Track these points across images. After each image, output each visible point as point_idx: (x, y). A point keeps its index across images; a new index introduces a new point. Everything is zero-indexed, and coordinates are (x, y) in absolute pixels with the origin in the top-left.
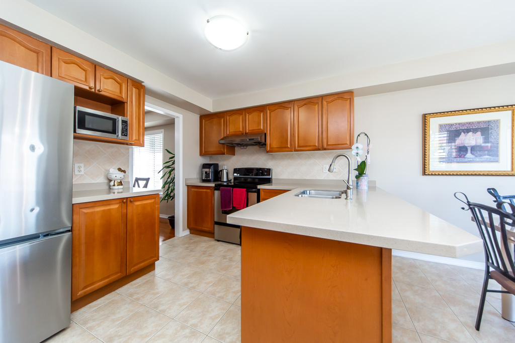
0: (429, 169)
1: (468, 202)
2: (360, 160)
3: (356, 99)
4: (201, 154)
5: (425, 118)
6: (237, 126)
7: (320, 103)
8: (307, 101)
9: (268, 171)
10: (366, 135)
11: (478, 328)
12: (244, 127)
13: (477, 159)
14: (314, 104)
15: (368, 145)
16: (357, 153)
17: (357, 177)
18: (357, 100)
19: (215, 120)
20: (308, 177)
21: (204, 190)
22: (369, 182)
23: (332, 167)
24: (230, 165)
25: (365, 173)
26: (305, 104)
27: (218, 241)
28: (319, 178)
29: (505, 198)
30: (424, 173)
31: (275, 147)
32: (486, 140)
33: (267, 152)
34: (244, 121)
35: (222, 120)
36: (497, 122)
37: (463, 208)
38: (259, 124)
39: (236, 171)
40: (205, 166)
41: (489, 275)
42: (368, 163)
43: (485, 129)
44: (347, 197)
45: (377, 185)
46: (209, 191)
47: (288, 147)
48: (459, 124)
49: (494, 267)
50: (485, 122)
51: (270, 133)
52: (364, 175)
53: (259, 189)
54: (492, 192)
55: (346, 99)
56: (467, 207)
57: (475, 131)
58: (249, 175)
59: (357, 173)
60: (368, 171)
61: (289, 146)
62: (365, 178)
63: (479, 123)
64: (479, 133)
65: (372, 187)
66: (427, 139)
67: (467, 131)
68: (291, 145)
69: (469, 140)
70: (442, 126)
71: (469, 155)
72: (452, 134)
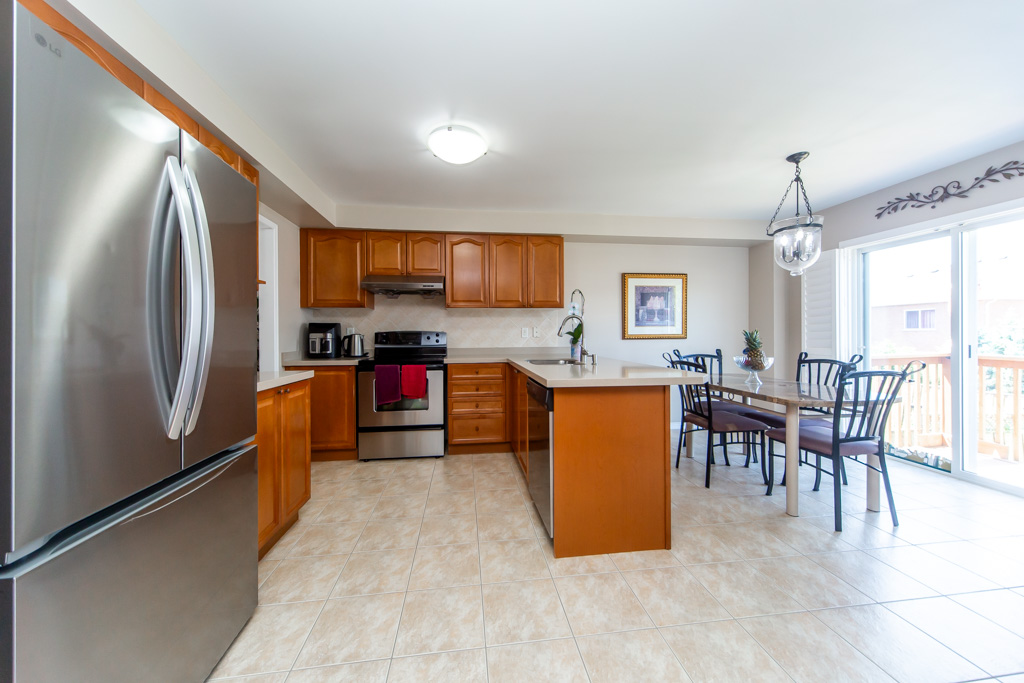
0: (628, 332)
1: (671, 361)
2: (576, 323)
3: (565, 244)
5: (624, 277)
6: (392, 259)
7: (525, 244)
8: (507, 238)
10: (580, 292)
12: (405, 262)
13: (662, 323)
14: (517, 244)
15: (583, 305)
16: (574, 312)
17: (572, 343)
18: (567, 245)
19: (341, 243)
20: (502, 345)
21: (332, 373)
26: (505, 242)
27: (366, 461)
28: (516, 345)
30: (624, 338)
31: (461, 298)
32: (667, 305)
33: (448, 307)
34: (404, 252)
35: (358, 244)
37: (669, 367)
38: (432, 260)
39: (379, 337)
40: (312, 327)
43: (666, 294)
46: (344, 373)
47: (480, 301)
48: (650, 287)
51: (451, 278)
53: (446, 365)
55: (555, 245)
57: (660, 295)
58: (407, 343)
59: (571, 337)
61: (482, 299)
63: (662, 287)
64: (662, 298)
66: (626, 300)
67: (654, 295)
68: (485, 298)
69: (655, 303)
70: (637, 288)
71: (656, 319)
72: (643, 296)
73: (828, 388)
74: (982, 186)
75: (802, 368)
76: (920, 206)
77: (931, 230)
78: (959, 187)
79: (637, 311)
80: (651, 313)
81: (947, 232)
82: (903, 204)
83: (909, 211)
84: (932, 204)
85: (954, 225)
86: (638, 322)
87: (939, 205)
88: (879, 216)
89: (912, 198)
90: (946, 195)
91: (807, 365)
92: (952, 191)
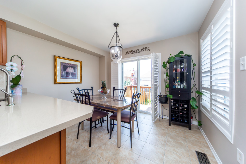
0: (57, 81)
1: (75, 93)
2: (14, 75)
5: (55, 58)
10: (19, 57)
11: (77, 138)
13: (72, 78)
15: (22, 65)
25: (19, 84)
29: (81, 90)
30: (55, 83)
32: (75, 71)
36: (77, 66)
37: (74, 96)
42: (22, 76)
43: (74, 67)
44: (9, 104)
45: (28, 91)
48: (67, 63)
52: (18, 85)
54: (78, 89)
56: (74, 95)
57: (72, 67)
59: (12, 84)
60: (22, 82)
62: (20, 87)
63: (73, 64)
64: (73, 68)
65: (24, 92)
67: (70, 67)
69: (70, 70)
70: (61, 63)
71: (70, 76)
72: (65, 67)
73: (120, 97)
74: (142, 51)
75: (114, 91)
76: (133, 54)
77: (134, 59)
78: (139, 51)
79: (62, 72)
80: (67, 74)
81: (136, 60)
82: (130, 52)
83: (131, 54)
84: (135, 54)
85: (138, 58)
86: (62, 77)
87: (136, 54)
88: (126, 54)
89: (131, 51)
90: (137, 52)
91: (115, 90)
92: (138, 51)
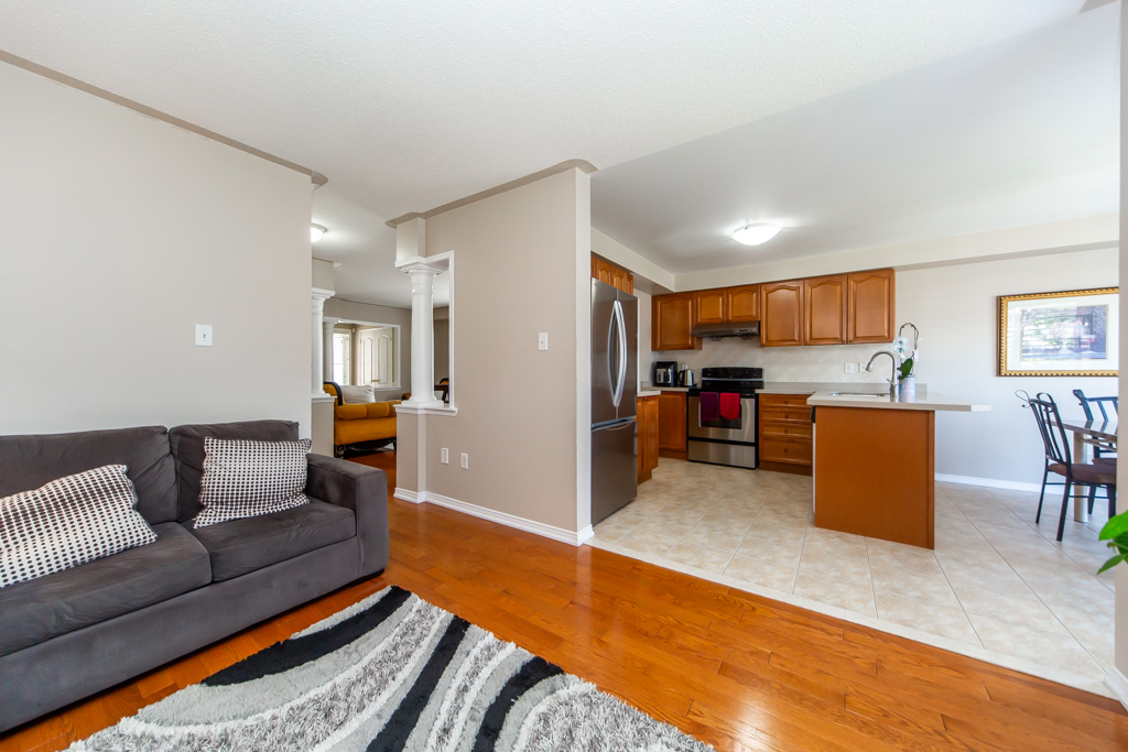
0: (1005, 368)
2: (904, 357)
4: (654, 348)
5: (1000, 303)
6: (715, 311)
7: (844, 283)
8: (821, 281)
9: (759, 372)
10: (913, 326)
12: (726, 312)
14: (835, 284)
15: (916, 339)
16: (901, 347)
17: (900, 378)
18: (897, 275)
19: (677, 302)
21: (672, 395)
22: (916, 385)
23: (871, 366)
24: (695, 364)
25: (911, 373)
26: (821, 284)
27: (693, 462)
28: (837, 381)
29: (1091, 400)
30: (999, 373)
31: (774, 339)
33: (762, 346)
34: (726, 305)
35: (690, 302)
36: (1104, 308)
38: (750, 308)
39: (705, 372)
40: (659, 365)
41: (1048, 469)
42: (916, 359)
43: (1089, 316)
46: (679, 397)
47: (793, 340)
49: (1055, 459)
50: (1087, 308)
51: (767, 322)
52: (909, 376)
53: (758, 395)
55: (884, 279)
56: (1027, 405)
58: (726, 377)
59: (900, 373)
60: (915, 370)
61: (795, 338)
62: (912, 379)
64: (1078, 322)
66: (1003, 328)
67: (1062, 319)
68: (798, 336)
